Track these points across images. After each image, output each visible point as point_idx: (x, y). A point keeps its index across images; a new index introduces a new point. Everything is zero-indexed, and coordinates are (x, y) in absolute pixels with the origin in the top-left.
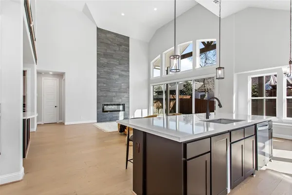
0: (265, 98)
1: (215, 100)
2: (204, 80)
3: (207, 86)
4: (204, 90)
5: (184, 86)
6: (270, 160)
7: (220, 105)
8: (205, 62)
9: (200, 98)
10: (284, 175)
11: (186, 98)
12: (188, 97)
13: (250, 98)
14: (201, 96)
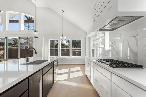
0: (54, 49)
1: (33, 50)
2: (27, 39)
3: (29, 42)
4: (27, 44)
5: (13, 41)
6: (58, 76)
7: (36, 53)
8: (28, 29)
9: (24, 48)
10: (63, 81)
11: (15, 48)
12: (16, 48)
13: (49, 49)
14: (25, 47)
